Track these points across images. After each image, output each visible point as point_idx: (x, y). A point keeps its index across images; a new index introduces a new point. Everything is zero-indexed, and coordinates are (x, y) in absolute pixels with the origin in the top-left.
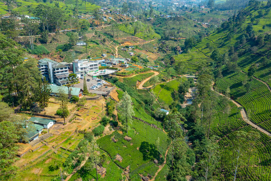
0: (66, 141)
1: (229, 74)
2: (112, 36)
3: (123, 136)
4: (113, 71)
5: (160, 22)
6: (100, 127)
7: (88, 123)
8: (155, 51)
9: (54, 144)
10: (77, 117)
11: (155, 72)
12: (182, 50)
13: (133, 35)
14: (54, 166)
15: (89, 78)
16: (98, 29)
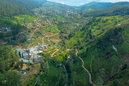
0: (30, 77)
1: (82, 49)
2: (41, 33)
3: (46, 75)
4: (42, 51)
5: (60, 24)
6: (39, 73)
7: (36, 72)
8: (58, 38)
9: (27, 79)
10: (32, 70)
11: (57, 49)
12: (68, 37)
13: (49, 32)
14: (28, 84)
15: (34, 55)
16: (35, 31)
